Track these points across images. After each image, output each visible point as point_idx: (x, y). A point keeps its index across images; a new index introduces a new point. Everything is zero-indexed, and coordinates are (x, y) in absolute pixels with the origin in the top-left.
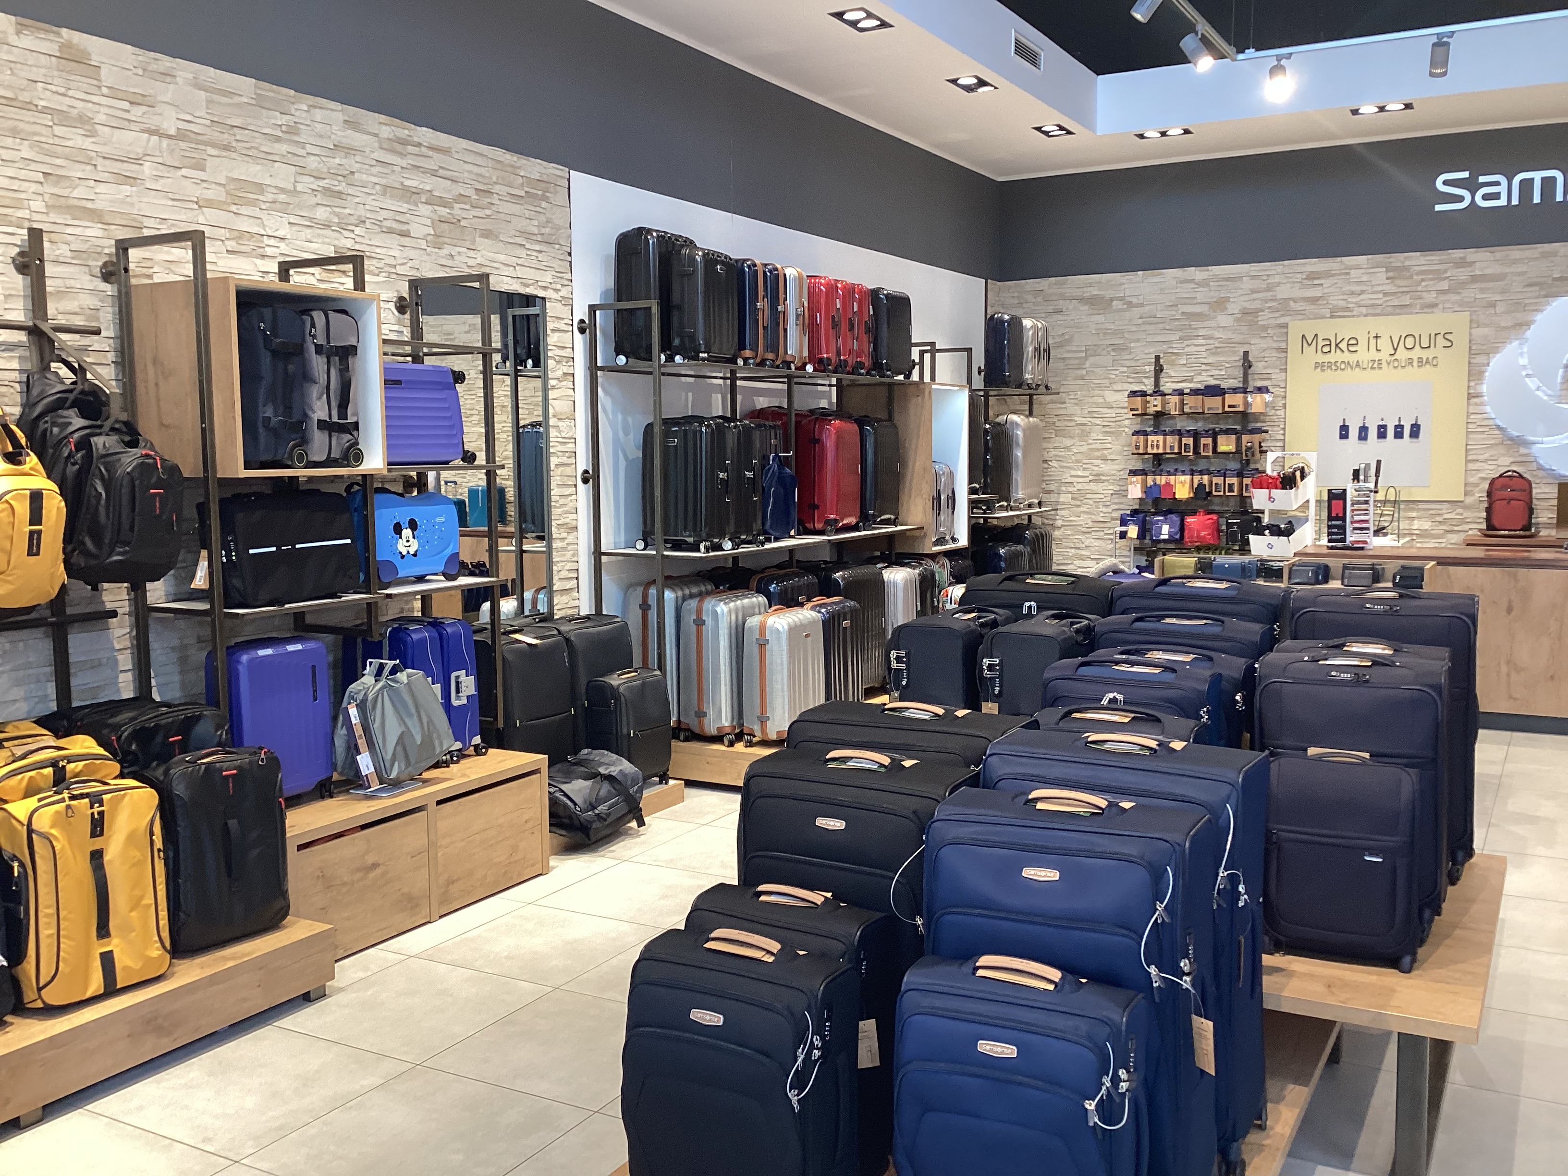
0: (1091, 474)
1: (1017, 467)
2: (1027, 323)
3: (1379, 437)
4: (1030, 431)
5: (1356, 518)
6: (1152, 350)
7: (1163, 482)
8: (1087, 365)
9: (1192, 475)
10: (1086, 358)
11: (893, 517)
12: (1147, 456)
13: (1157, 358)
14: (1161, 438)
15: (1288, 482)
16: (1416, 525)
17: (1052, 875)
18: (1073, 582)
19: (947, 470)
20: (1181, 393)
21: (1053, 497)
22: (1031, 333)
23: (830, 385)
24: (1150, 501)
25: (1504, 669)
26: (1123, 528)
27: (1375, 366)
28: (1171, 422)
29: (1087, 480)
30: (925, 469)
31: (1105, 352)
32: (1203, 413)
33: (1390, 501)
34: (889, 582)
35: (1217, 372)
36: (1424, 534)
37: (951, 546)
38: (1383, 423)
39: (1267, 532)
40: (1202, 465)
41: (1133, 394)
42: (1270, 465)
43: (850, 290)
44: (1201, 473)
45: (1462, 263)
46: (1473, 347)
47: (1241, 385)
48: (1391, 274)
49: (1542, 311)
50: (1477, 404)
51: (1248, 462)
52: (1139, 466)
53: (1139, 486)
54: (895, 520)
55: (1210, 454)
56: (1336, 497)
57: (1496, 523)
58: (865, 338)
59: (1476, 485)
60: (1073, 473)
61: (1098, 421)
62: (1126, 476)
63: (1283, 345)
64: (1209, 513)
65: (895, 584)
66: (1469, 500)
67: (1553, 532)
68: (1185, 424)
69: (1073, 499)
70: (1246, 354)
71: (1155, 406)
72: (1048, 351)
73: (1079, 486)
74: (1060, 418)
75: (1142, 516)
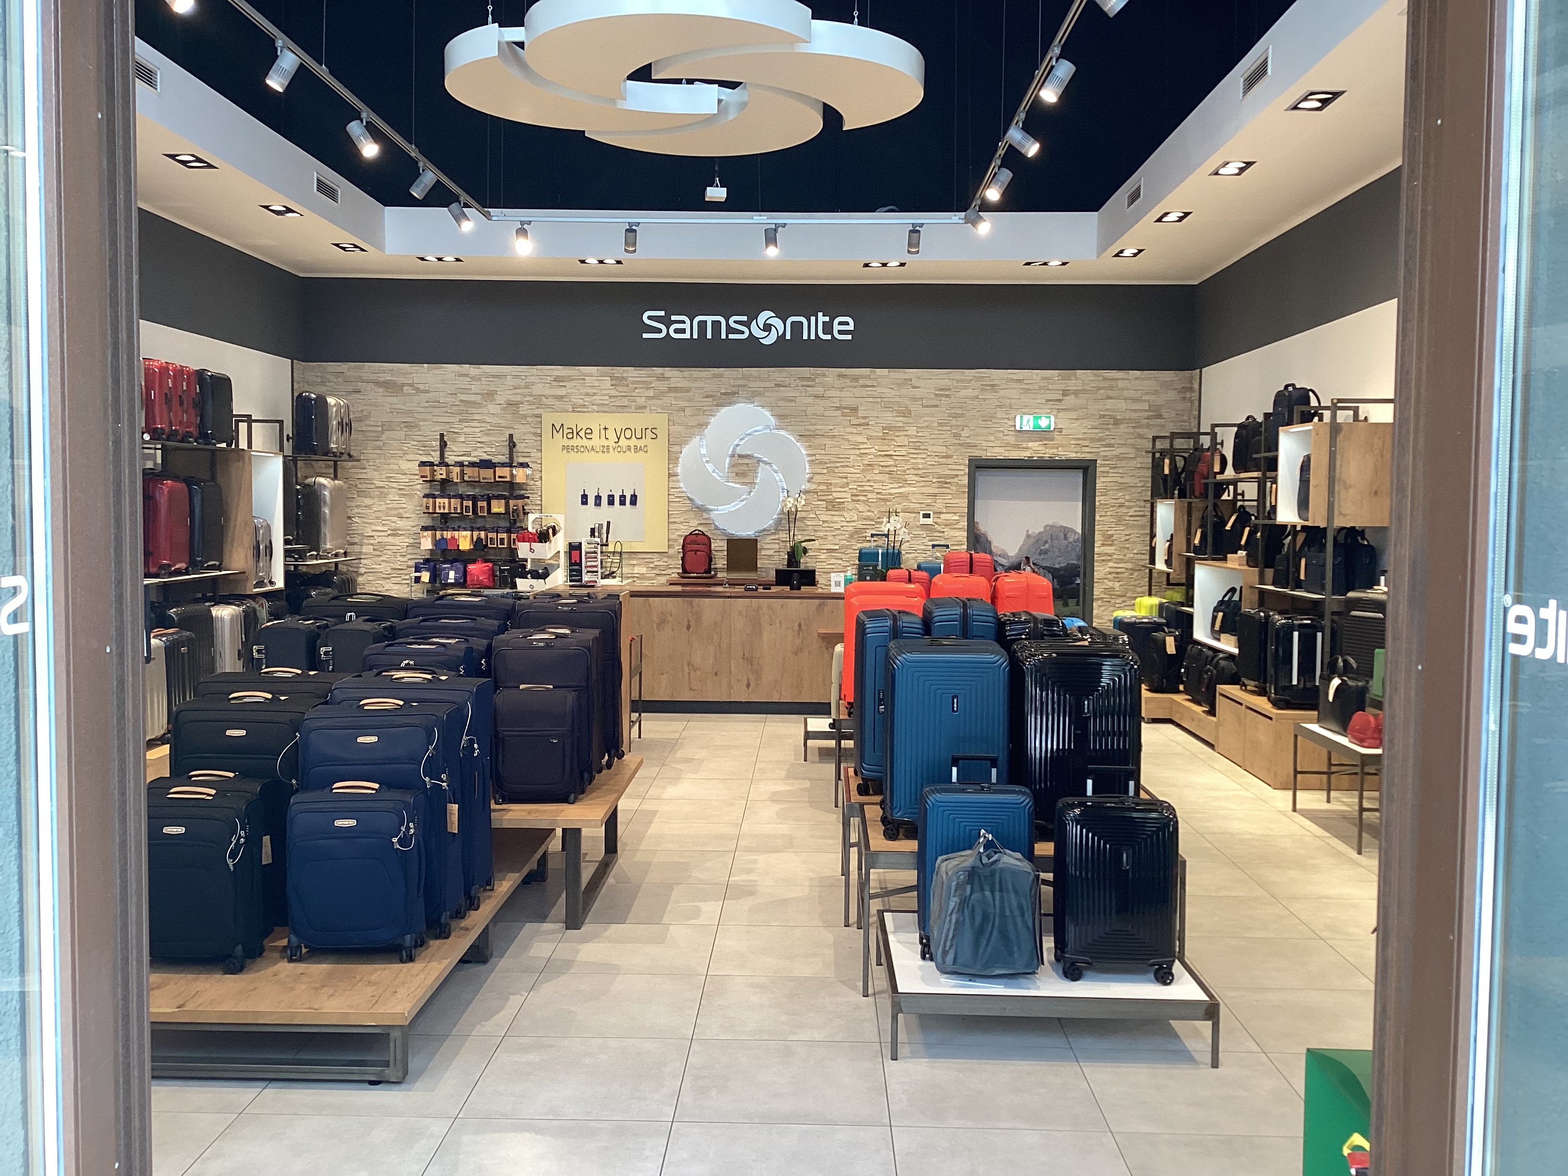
0: (389, 529)
1: (325, 521)
2: (331, 401)
3: (609, 504)
4: (335, 491)
5: (589, 564)
6: (437, 429)
7: (449, 537)
8: (384, 437)
9: (472, 531)
10: (383, 432)
11: (217, 563)
12: (435, 515)
13: (442, 435)
14: (446, 501)
15: (543, 537)
16: (636, 570)
17: (374, 739)
18: (380, 600)
19: (264, 524)
20: (461, 464)
21: (357, 548)
22: (334, 409)
23: (156, 449)
24: (439, 552)
25: (686, 668)
26: (418, 574)
27: (605, 450)
28: (454, 487)
29: (386, 534)
30: (246, 523)
31: (398, 428)
32: (479, 482)
33: (618, 552)
34: (217, 617)
35: (489, 449)
36: (642, 577)
37: (269, 588)
38: (612, 494)
39: (529, 576)
40: (480, 523)
41: (423, 464)
42: (531, 523)
43: (180, 372)
44: (479, 529)
45: (662, 378)
46: (671, 440)
47: (508, 461)
48: (614, 382)
49: (714, 416)
50: (674, 481)
51: (515, 521)
52: (428, 522)
53: (430, 539)
54: (220, 565)
55: (486, 514)
56: (574, 548)
57: (688, 568)
58: (192, 412)
59: (676, 540)
60: (374, 528)
61: (394, 485)
62: (419, 531)
63: (539, 431)
64: (486, 561)
65: (222, 619)
66: (671, 551)
67: (725, 574)
68: (466, 489)
69: (374, 550)
70: (511, 436)
71: (441, 474)
72: (350, 425)
73: (379, 539)
74: (362, 481)
75: (432, 564)
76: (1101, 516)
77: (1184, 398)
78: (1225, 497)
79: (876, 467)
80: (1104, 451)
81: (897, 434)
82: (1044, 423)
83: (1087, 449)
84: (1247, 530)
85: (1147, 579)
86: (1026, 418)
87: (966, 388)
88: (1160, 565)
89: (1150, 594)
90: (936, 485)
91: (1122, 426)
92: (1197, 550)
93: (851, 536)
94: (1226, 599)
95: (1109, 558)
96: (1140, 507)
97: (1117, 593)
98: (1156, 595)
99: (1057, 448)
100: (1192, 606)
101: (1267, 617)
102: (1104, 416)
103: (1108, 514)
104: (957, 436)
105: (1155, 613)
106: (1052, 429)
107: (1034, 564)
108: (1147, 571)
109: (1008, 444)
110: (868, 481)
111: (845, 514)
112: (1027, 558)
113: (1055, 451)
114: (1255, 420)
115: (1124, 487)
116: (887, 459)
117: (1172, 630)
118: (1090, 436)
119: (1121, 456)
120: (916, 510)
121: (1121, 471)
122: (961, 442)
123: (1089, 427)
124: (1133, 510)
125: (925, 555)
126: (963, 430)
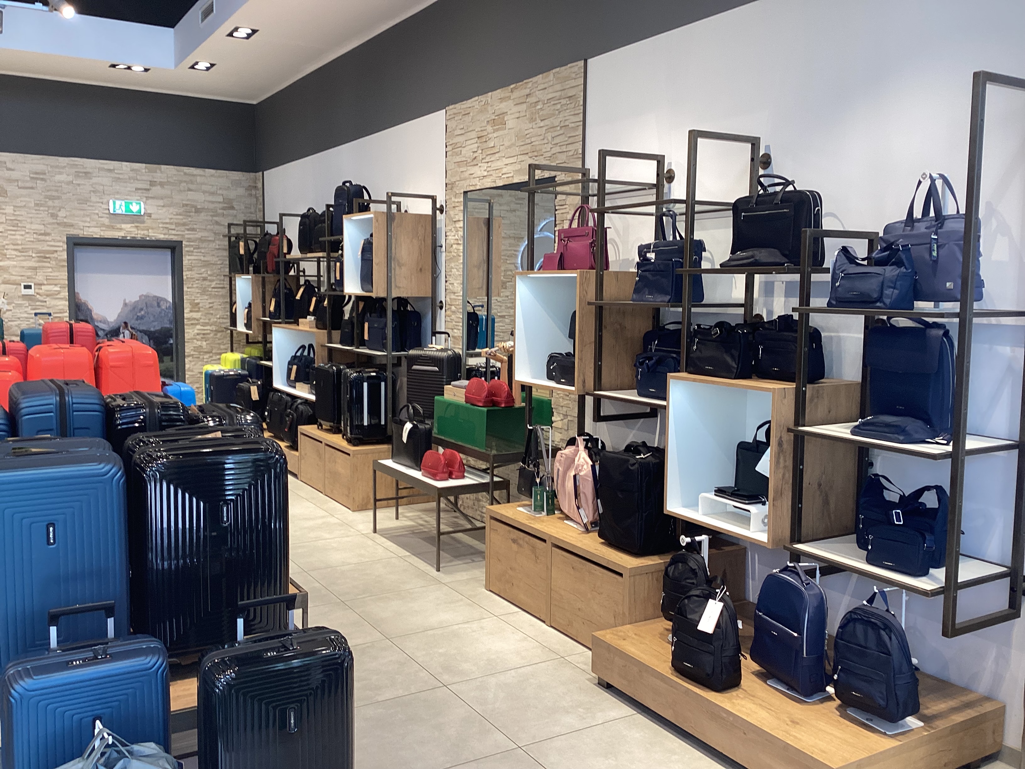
76: (188, 288)
77: (251, 195)
78: (292, 273)
80: (188, 235)
82: (135, 208)
83: (173, 232)
84: (314, 299)
85: (229, 339)
86: (118, 203)
87: (61, 173)
88: (241, 328)
89: (232, 351)
90: (36, 259)
91: (202, 214)
92: (271, 316)
94: (298, 354)
95: (196, 322)
96: (220, 280)
97: (205, 350)
98: (236, 351)
99: (148, 230)
100: (270, 359)
101: (339, 371)
102: (187, 205)
103: (195, 286)
104: (54, 216)
105: (238, 366)
106: (142, 214)
107: (132, 328)
108: (229, 331)
109: (103, 225)
112: (126, 323)
113: (146, 232)
114: (315, 211)
115: (207, 264)
117: (255, 380)
118: (176, 221)
119: (203, 239)
120: (17, 282)
121: (203, 251)
122: (58, 222)
123: (175, 213)
124: (215, 283)
125: (28, 323)
126: (60, 210)
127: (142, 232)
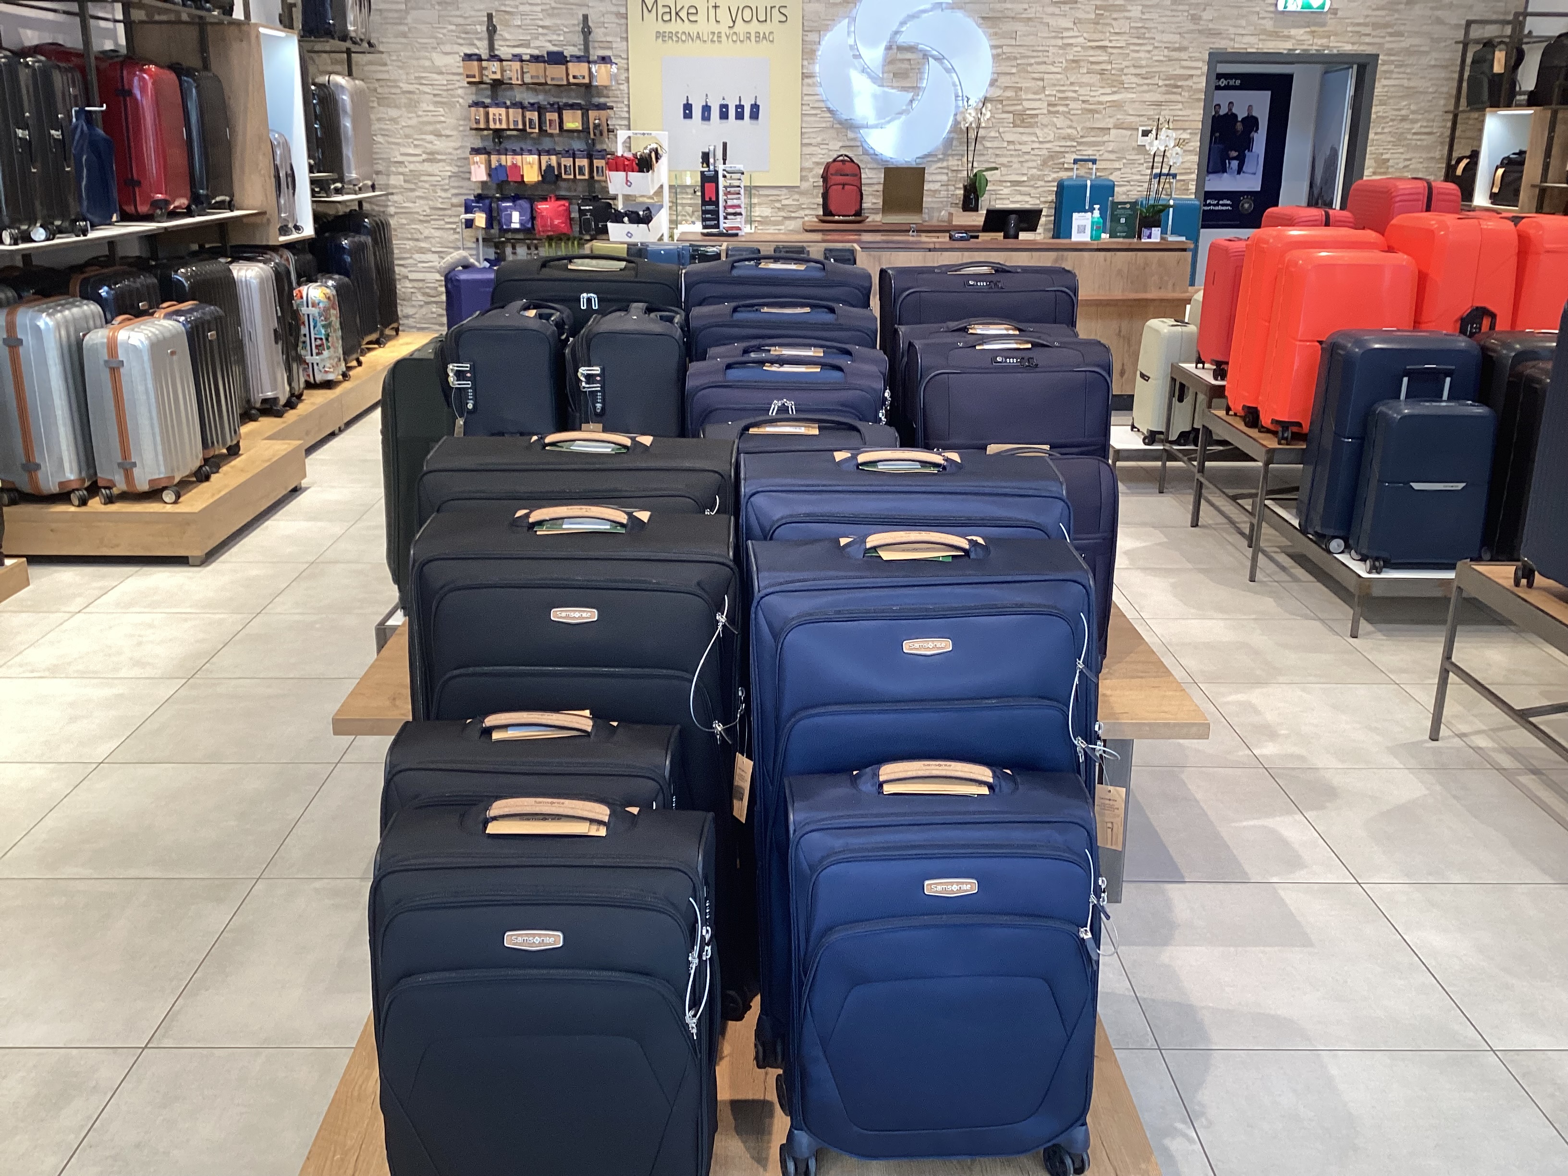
0: (424, 152)
1: (347, 138)
3: (721, 118)
4: (355, 96)
5: (730, 203)
6: (482, 7)
7: (509, 164)
8: (409, 20)
9: (539, 155)
10: (407, 11)
11: (228, 199)
12: (485, 132)
13: (490, 17)
14: (503, 111)
15: (644, 164)
17: (945, 644)
19: (282, 141)
20: (518, 58)
21: (384, 179)
23: (112, 20)
24: (494, 186)
26: (469, 216)
27: (715, 39)
28: (509, 93)
29: (420, 159)
30: (258, 138)
32: (546, 84)
34: (241, 282)
35: (555, 37)
37: (294, 236)
38: (725, 103)
39: (626, 219)
40: (547, 144)
41: (468, 57)
42: (622, 144)
44: (548, 153)
46: (805, 24)
47: (583, 53)
50: (809, 85)
51: (596, 142)
52: (478, 144)
53: (483, 167)
54: (230, 202)
55: (557, 131)
56: (709, 179)
57: (833, 208)
59: (811, 170)
60: (404, 150)
61: (426, 89)
62: (468, 155)
63: (623, 10)
64: (558, 198)
65: (247, 284)
66: (805, 185)
67: (880, 217)
68: (527, 95)
69: (405, 181)
70: (585, 18)
71: (494, 73)
73: (412, 167)
74: (382, 83)
75: (487, 202)
76: (1376, 134)
79: (1082, 64)
80: (1390, 43)
81: (1115, 15)
83: (1367, 40)
90: (1163, 89)
93: (1044, 163)
96: (1428, 121)
99: (1329, 37)
103: (1386, 130)
104: (1195, 19)
106: (1326, 9)
109: (1264, 31)
110: (1072, 84)
111: (1038, 131)
113: (1324, 41)
115: (1410, 93)
116: (1099, 52)
118: (1373, 20)
119: (1412, 49)
120: (1133, 125)
121: (1408, 71)
122: (1200, 28)
123: (1374, 7)
124: (1419, 124)
125: (1139, 189)
126: (1205, 10)
127: (1320, 42)
